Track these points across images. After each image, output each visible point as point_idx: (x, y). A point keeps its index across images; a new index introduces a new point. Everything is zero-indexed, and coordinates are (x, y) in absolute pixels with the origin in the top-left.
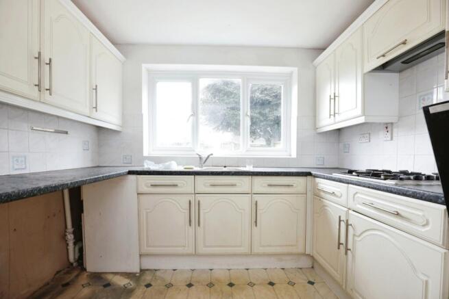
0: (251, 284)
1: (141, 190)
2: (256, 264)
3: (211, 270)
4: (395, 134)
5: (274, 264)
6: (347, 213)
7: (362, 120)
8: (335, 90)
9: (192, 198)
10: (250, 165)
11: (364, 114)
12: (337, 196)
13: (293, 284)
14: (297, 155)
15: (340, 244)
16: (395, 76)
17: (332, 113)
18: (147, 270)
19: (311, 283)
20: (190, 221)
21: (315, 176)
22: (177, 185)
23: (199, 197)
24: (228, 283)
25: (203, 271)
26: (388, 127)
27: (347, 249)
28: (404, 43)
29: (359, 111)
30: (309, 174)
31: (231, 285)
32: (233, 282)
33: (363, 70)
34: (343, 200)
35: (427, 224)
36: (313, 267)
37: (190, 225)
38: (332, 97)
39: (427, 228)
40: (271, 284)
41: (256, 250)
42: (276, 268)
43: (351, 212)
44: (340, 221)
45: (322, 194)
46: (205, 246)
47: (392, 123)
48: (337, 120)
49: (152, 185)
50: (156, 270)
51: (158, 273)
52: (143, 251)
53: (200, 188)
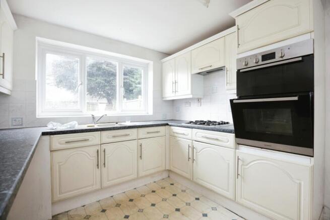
0: (143, 196)
1: (54, 148)
2: (140, 184)
3: (112, 197)
4: (202, 103)
5: (149, 181)
6: (192, 143)
7: (191, 96)
8: (175, 78)
9: (98, 148)
10: (128, 121)
11: (192, 94)
12: (186, 135)
13: (164, 188)
14: (153, 113)
15: (189, 158)
16: (202, 77)
17: (174, 91)
18: (58, 215)
19: (172, 184)
20: (98, 165)
21: (170, 126)
22: (88, 140)
23: (104, 147)
24: (129, 200)
25: (107, 199)
26: (199, 100)
27: (194, 160)
28: (211, 66)
29: (189, 92)
30: (167, 124)
31: (131, 200)
32: (131, 198)
33: (191, 72)
34: (189, 137)
35: (228, 142)
36: (169, 177)
37: (98, 168)
38: (174, 82)
39: (229, 143)
40: (154, 192)
41: (140, 175)
42: (151, 183)
43: (194, 141)
44: (189, 147)
45: (176, 135)
46: (109, 181)
47: (201, 99)
48: (176, 95)
49: (66, 142)
50: (67, 212)
51: (70, 213)
52: (56, 199)
53: (105, 140)
